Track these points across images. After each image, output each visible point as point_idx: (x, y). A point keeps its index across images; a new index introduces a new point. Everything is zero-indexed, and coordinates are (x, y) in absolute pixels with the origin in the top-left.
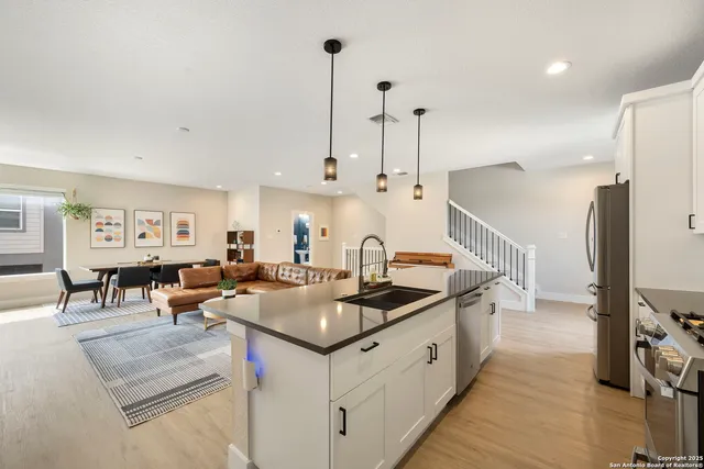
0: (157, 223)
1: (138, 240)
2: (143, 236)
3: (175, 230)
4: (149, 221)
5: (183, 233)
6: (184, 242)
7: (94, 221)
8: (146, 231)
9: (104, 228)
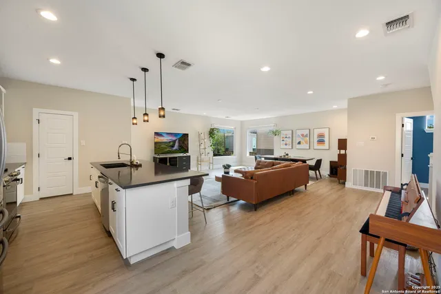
0: (306, 136)
1: (297, 145)
2: (299, 143)
3: (316, 139)
4: (302, 135)
5: (321, 141)
6: (321, 147)
7: (282, 136)
8: (301, 140)
9: (285, 139)
